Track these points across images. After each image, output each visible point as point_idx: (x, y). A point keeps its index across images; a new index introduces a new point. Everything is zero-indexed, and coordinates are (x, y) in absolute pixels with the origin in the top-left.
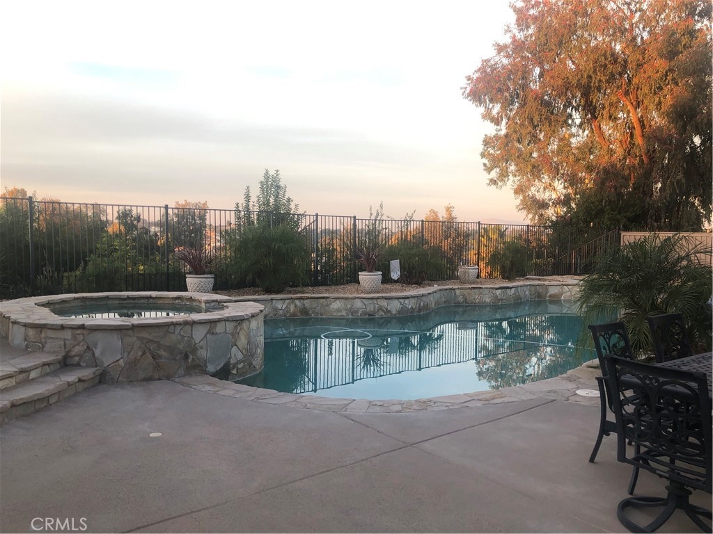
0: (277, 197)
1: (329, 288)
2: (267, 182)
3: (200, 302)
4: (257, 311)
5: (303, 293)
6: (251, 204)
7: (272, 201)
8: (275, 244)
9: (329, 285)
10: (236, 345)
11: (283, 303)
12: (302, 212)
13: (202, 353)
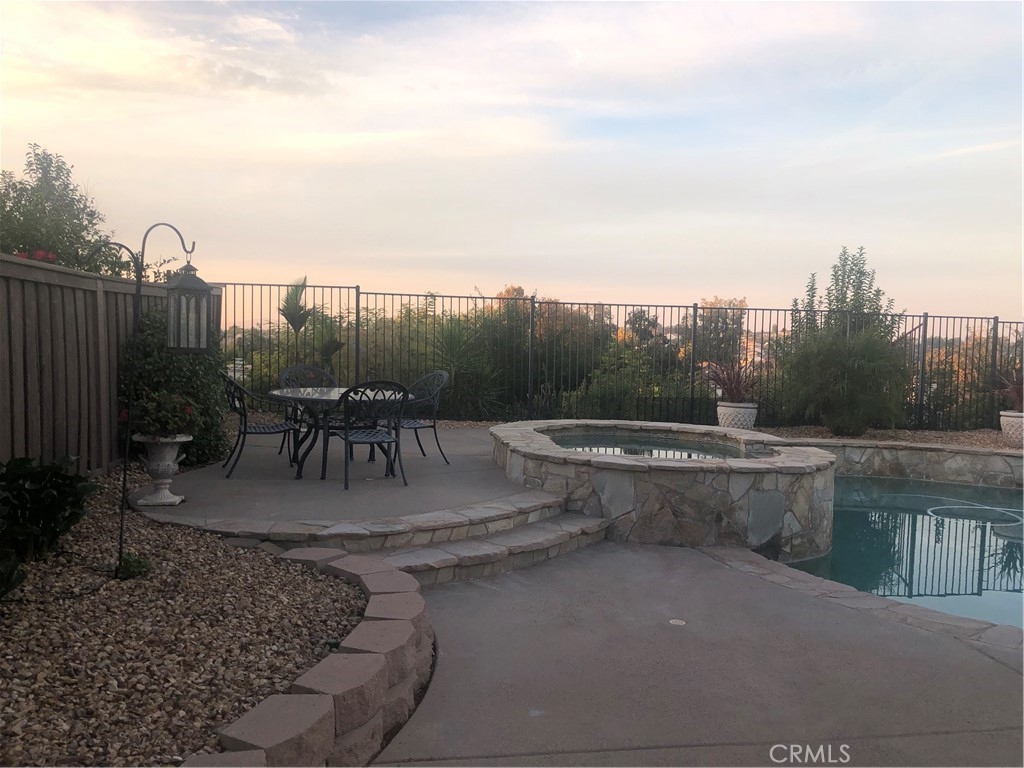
0: (859, 288)
1: (942, 434)
2: (844, 266)
3: (737, 441)
4: (825, 462)
5: (895, 438)
6: (816, 300)
7: (850, 294)
8: (854, 360)
9: (942, 430)
10: (791, 511)
11: (863, 452)
12: (899, 312)
13: (741, 516)
